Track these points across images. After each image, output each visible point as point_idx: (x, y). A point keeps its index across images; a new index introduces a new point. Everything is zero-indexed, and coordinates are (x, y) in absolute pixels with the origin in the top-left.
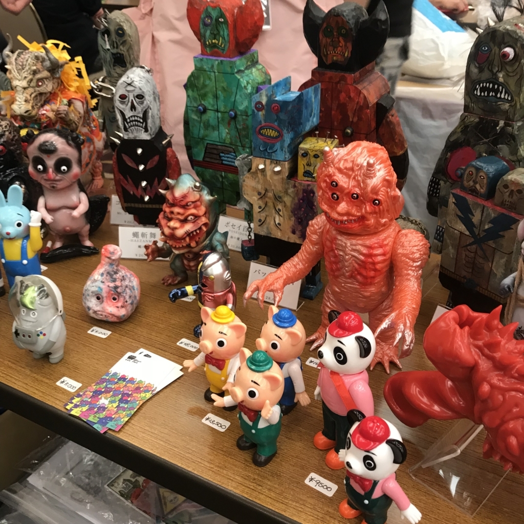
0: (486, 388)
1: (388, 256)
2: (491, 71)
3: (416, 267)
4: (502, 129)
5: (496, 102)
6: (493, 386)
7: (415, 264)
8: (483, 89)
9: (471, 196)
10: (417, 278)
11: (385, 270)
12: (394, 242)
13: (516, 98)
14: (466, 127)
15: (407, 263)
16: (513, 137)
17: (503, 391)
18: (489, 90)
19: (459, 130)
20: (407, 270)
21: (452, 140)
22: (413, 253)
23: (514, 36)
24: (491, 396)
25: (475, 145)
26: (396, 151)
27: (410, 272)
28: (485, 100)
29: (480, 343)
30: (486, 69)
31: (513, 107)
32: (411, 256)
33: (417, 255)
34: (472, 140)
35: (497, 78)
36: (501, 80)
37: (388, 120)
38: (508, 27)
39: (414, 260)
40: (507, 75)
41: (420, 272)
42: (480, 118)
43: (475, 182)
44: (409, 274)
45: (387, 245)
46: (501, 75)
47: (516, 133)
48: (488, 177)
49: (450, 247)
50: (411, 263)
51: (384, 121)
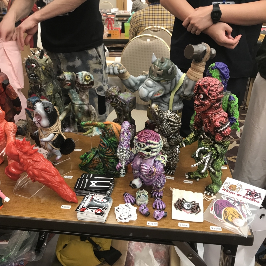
0: (22, 160)
1: (3, 131)
2: (32, 71)
3: (12, 133)
4: (40, 87)
5: (36, 80)
6: (24, 159)
7: (12, 132)
8: (32, 76)
9: (30, 109)
10: (13, 136)
11: (3, 136)
12: (4, 127)
13: (40, 78)
14: (31, 88)
15: (9, 132)
16: (44, 89)
17: (27, 159)
18: (34, 76)
19: (30, 89)
20: (9, 134)
21: (29, 92)
22: (10, 129)
23: (34, 60)
24: (23, 161)
25: (35, 93)
26: (13, 98)
27: (10, 135)
28: (33, 79)
29: (19, 148)
30: (31, 70)
31: (41, 81)
32: (10, 130)
33: (12, 129)
34: (34, 92)
35: (34, 73)
36: (35, 73)
37: (7, 88)
38: (32, 58)
39: (11, 131)
40: (36, 72)
41: (14, 134)
42: (34, 85)
43: (30, 105)
44: (10, 136)
45: (2, 128)
46: (35, 72)
47: (44, 88)
48: (32, 103)
49: (30, 126)
50: (10, 132)
51: (6, 89)
